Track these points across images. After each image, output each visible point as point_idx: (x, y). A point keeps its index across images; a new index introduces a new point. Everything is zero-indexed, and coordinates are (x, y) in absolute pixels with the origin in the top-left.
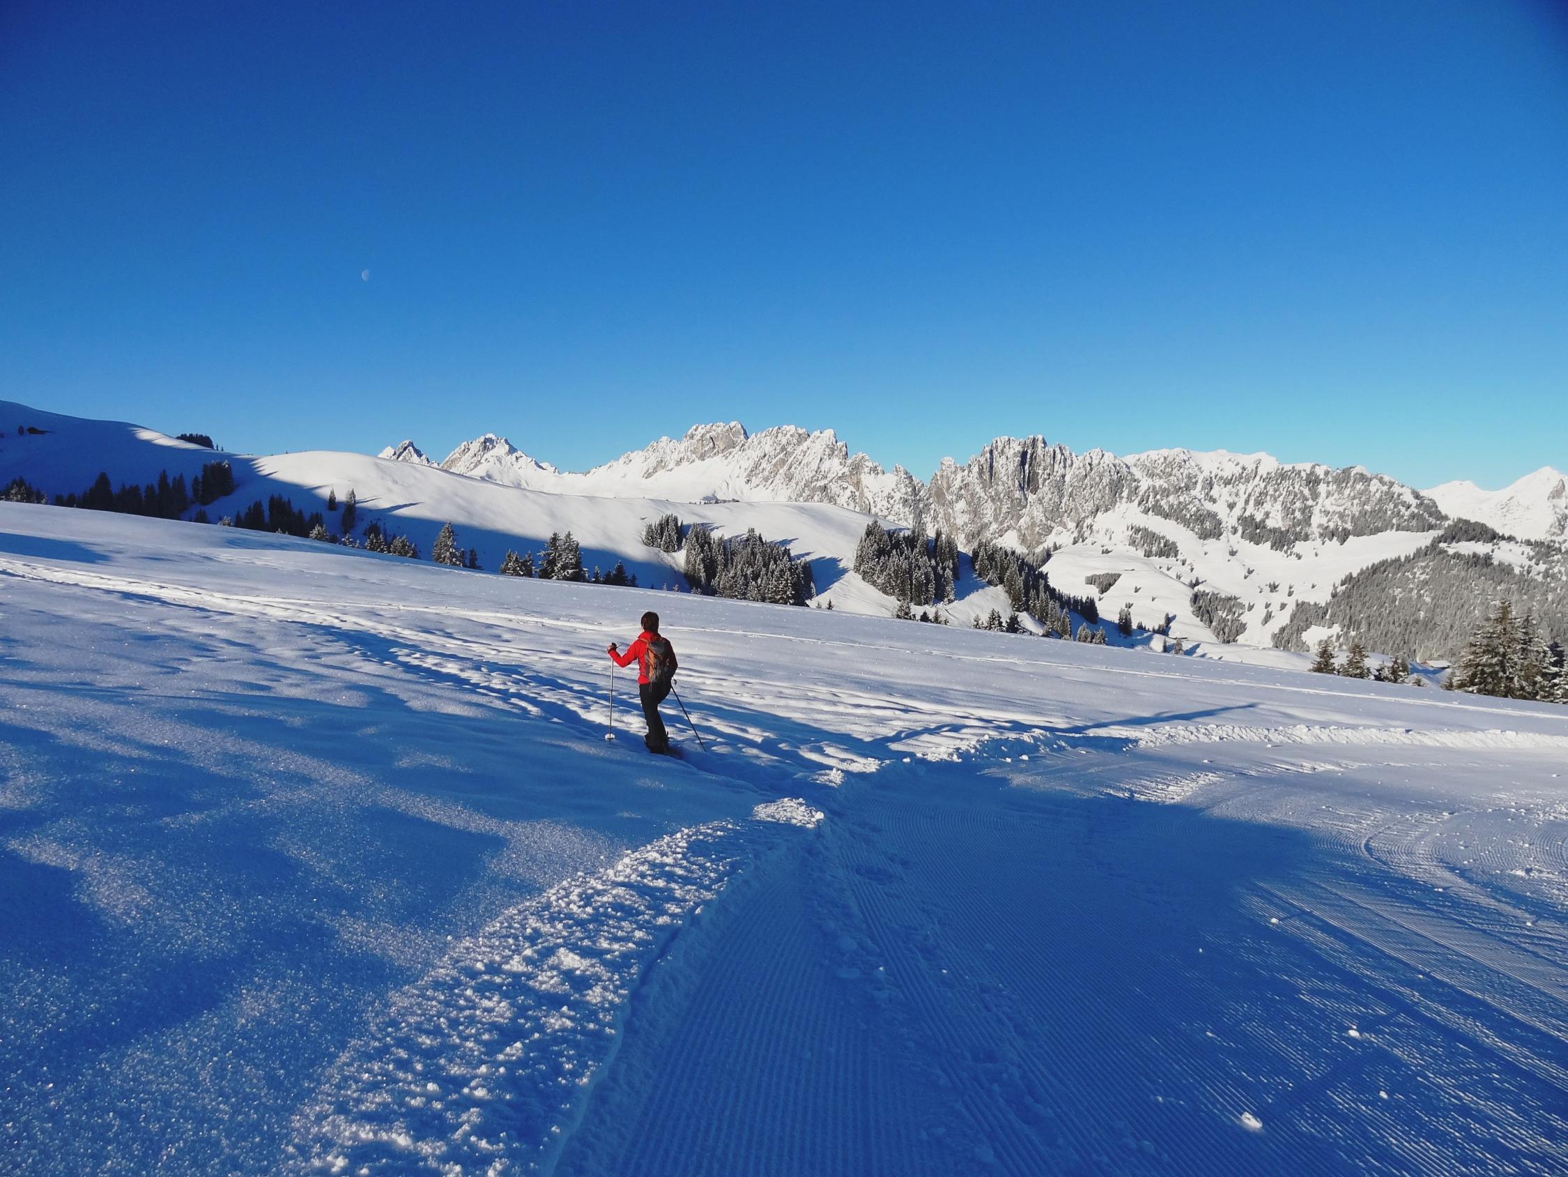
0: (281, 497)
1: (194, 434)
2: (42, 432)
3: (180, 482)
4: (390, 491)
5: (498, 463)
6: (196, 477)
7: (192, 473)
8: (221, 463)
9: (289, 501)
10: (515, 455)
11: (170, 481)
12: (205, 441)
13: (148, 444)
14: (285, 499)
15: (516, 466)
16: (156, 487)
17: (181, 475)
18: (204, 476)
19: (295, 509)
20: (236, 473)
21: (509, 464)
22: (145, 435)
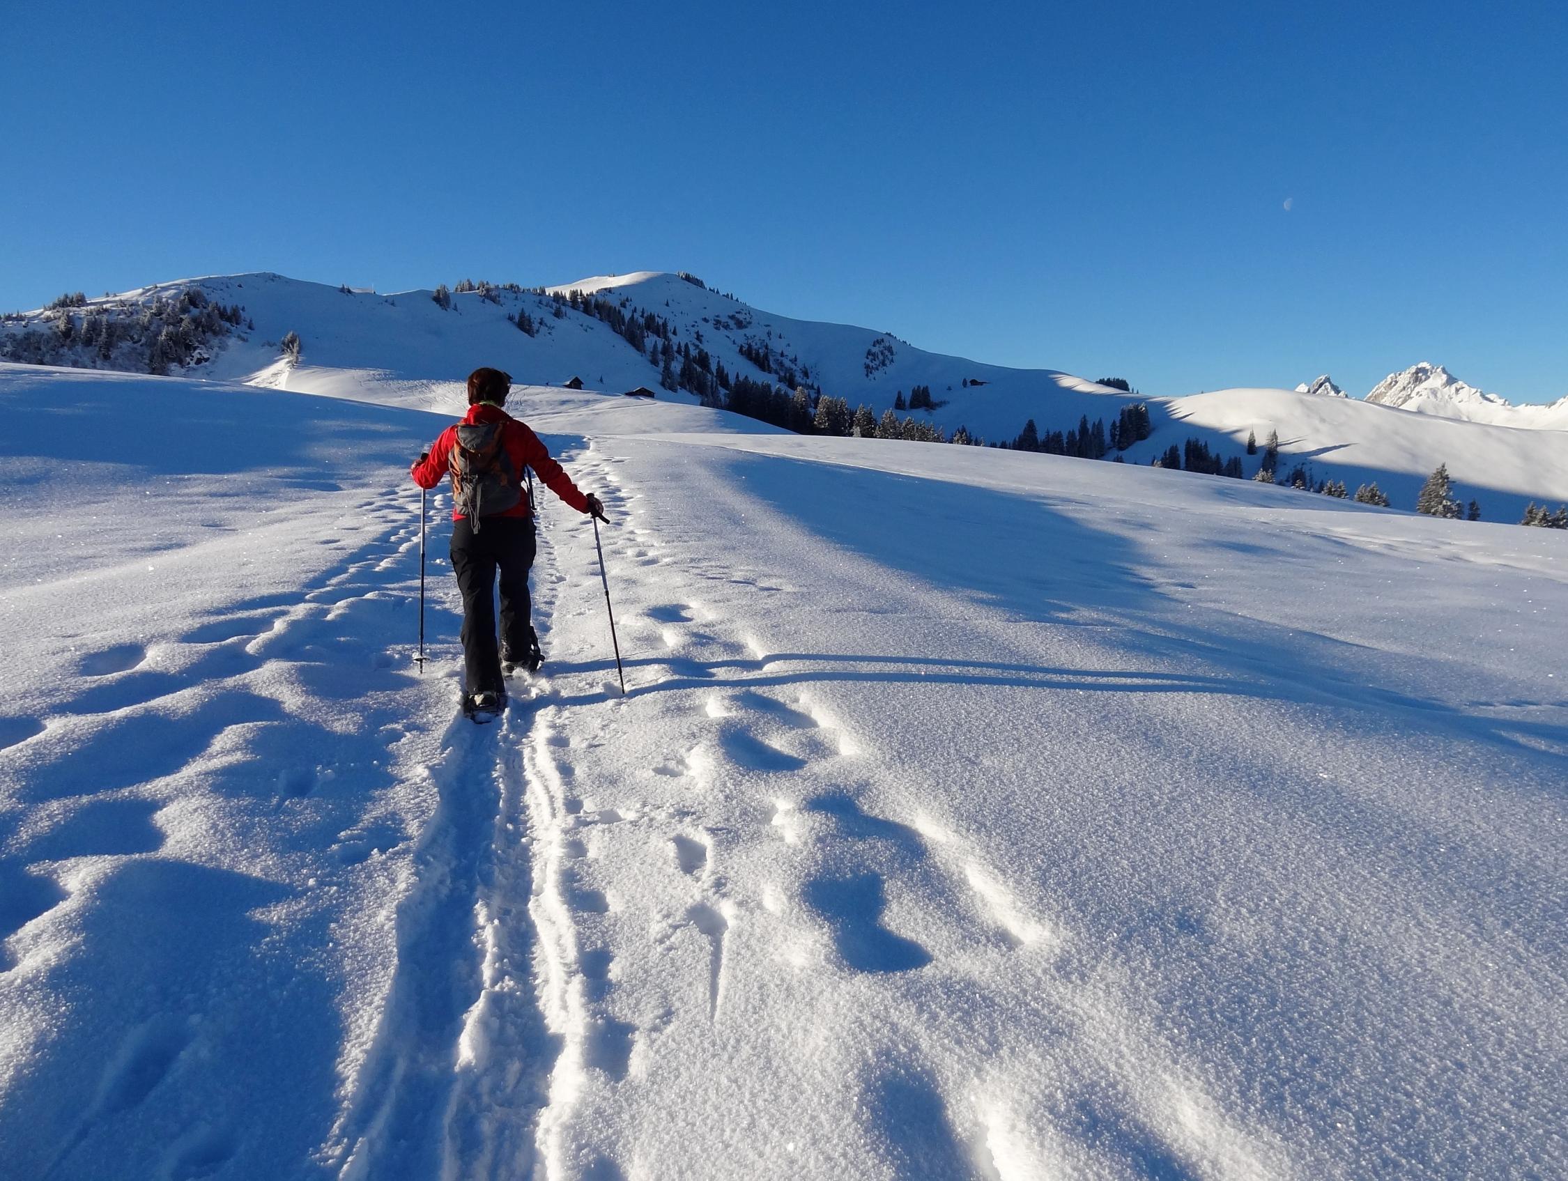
0: (1197, 441)
1: (1112, 378)
2: (981, 384)
3: (1098, 427)
4: (1317, 430)
5: (1432, 397)
6: (1114, 422)
7: (1111, 418)
8: (1137, 406)
9: (1206, 445)
10: (1454, 387)
11: (1090, 426)
12: (1122, 385)
13: (1069, 391)
14: (1202, 443)
15: (1456, 399)
16: (1077, 433)
17: (1100, 421)
18: (1121, 420)
19: (1212, 454)
20: (1152, 417)
21: (1447, 397)
22: (1066, 382)
